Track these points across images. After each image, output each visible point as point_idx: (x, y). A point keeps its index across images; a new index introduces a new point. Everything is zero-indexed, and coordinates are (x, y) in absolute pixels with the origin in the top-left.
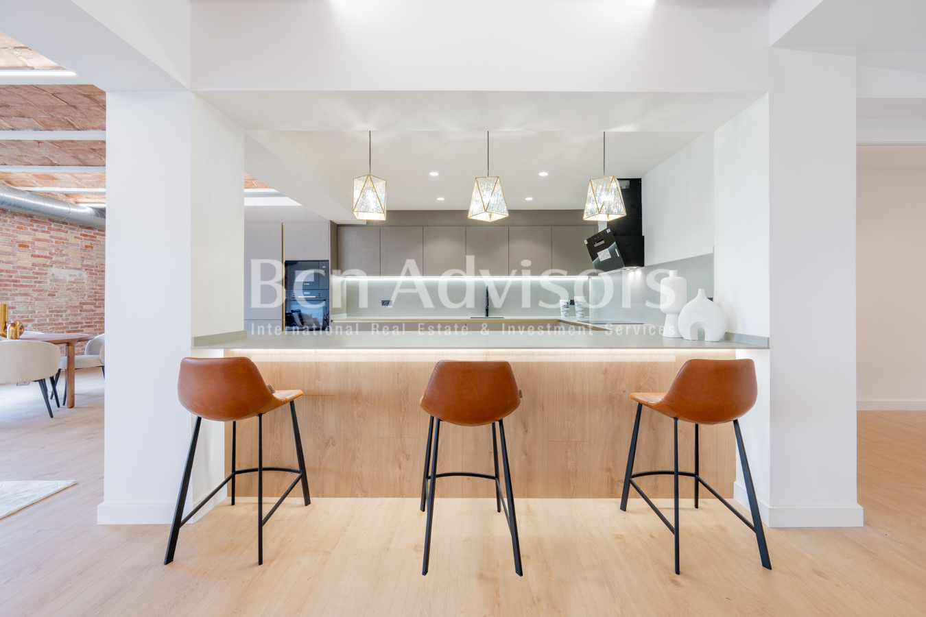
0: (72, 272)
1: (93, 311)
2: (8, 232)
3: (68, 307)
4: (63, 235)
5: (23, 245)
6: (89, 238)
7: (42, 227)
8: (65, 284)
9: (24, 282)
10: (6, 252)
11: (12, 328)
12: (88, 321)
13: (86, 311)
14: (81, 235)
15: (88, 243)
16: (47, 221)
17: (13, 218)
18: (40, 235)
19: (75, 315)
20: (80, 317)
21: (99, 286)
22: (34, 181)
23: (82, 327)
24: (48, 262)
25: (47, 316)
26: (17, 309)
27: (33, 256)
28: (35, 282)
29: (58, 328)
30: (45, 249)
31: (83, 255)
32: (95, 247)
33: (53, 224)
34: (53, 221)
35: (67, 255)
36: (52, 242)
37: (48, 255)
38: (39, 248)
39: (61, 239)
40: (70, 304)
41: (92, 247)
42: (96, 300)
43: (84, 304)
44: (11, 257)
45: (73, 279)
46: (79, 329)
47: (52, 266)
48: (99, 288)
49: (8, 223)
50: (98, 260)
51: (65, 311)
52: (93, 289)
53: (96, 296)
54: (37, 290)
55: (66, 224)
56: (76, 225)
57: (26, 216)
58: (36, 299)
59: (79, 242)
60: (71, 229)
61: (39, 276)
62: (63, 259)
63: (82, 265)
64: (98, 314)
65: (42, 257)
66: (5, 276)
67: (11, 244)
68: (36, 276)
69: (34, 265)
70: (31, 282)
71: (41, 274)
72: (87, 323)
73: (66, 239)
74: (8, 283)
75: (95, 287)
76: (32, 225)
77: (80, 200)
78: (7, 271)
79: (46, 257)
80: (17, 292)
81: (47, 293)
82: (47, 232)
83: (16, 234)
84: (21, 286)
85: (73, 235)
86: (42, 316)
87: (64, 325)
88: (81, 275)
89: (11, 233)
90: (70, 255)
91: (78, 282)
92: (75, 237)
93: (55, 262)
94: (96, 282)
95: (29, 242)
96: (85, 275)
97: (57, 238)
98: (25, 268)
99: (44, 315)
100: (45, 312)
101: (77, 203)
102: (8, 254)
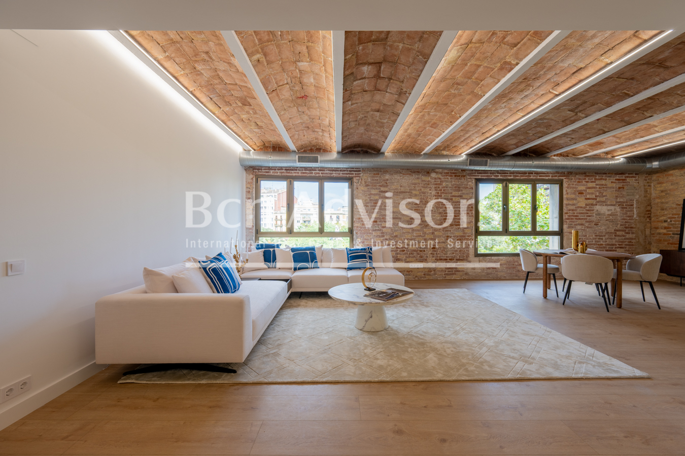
0: (610, 208)
1: (624, 236)
3: (607, 233)
4: (603, 182)
5: (581, 193)
6: (621, 181)
7: (591, 179)
8: (605, 217)
9: (581, 216)
10: (571, 199)
11: (581, 246)
12: (620, 243)
13: (619, 236)
14: (616, 180)
15: (621, 185)
16: (594, 174)
17: (576, 176)
18: (590, 185)
19: (611, 239)
20: (614, 241)
21: (628, 217)
22: (588, 149)
23: (616, 248)
24: (594, 202)
25: (594, 239)
27: (586, 199)
28: (587, 216)
29: (600, 247)
30: (592, 194)
31: (617, 195)
32: (625, 187)
33: (597, 175)
34: (598, 174)
35: (606, 196)
36: (597, 188)
37: (594, 197)
38: (589, 194)
39: (602, 185)
40: (608, 231)
41: (623, 188)
42: (626, 228)
43: (617, 231)
44: (574, 201)
45: (610, 213)
46: (614, 249)
47: (596, 205)
48: (628, 218)
49: (573, 180)
50: (628, 197)
51: (605, 236)
52: (624, 219)
53: (626, 225)
54: (588, 222)
55: (606, 174)
56: (612, 174)
57: (582, 174)
58: (588, 227)
59: (614, 185)
60: (609, 177)
61: (589, 212)
62: (604, 199)
63: (617, 202)
64: (627, 239)
65: (591, 199)
66: (571, 214)
67: (574, 193)
68: (587, 212)
69: (586, 205)
70: (585, 216)
71: (591, 210)
72: (619, 245)
73: (606, 185)
74: (573, 217)
75: (625, 218)
76: (585, 179)
77: (616, 154)
78: (573, 210)
79: (593, 199)
80: (577, 223)
81: (594, 223)
82: (594, 182)
83: (577, 187)
84: (580, 219)
85: (610, 181)
86: (590, 239)
87: (604, 246)
88: (615, 209)
89: (574, 186)
90: (608, 196)
91: (614, 215)
92: (612, 182)
93: (598, 202)
94: (627, 214)
95: (584, 190)
96: (618, 209)
97: (600, 185)
98: (581, 207)
99: (591, 238)
100: (592, 236)
101: (613, 157)
102: (573, 199)
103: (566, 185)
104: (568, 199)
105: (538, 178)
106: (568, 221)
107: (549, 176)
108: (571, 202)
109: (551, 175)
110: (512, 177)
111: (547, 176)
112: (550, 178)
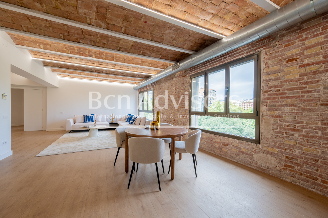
2: (277, 54)
5: (291, 60)
9: (291, 93)
10: (275, 71)
17: (282, 39)
25: (320, 129)
26: (284, 118)
27: (302, 66)
38: (308, 57)
49: (278, 46)
54: (305, 101)
58: (304, 110)
61: (308, 86)
65: (313, 64)
66: (273, 91)
67: (279, 64)
69: (302, 75)
70: (299, 92)
71: (312, 82)
74: (276, 96)
78: (275, 87)
80: (284, 103)
81: (319, 103)
83: (283, 53)
84: (288, 97)
86: (312, 128)
89: (279, 53)
95: (296, 54)
98: (292, 81)
99: (313, 127)
100: (317, 124)
102: (277, 72)
103: (266, 57)
104: (268, 74)
105: (232, 59)
106: (268, 101)
107: (243, 54)
108: (273, 77)
109: (245, 52)
110: (211, 67)
111: (240, 55)
112: (245, 55)
